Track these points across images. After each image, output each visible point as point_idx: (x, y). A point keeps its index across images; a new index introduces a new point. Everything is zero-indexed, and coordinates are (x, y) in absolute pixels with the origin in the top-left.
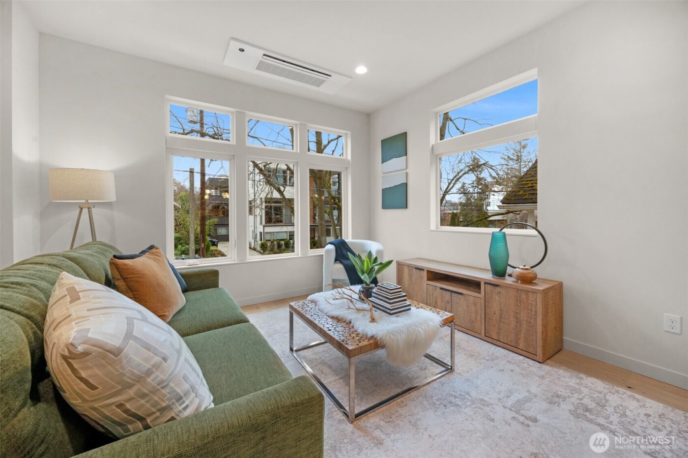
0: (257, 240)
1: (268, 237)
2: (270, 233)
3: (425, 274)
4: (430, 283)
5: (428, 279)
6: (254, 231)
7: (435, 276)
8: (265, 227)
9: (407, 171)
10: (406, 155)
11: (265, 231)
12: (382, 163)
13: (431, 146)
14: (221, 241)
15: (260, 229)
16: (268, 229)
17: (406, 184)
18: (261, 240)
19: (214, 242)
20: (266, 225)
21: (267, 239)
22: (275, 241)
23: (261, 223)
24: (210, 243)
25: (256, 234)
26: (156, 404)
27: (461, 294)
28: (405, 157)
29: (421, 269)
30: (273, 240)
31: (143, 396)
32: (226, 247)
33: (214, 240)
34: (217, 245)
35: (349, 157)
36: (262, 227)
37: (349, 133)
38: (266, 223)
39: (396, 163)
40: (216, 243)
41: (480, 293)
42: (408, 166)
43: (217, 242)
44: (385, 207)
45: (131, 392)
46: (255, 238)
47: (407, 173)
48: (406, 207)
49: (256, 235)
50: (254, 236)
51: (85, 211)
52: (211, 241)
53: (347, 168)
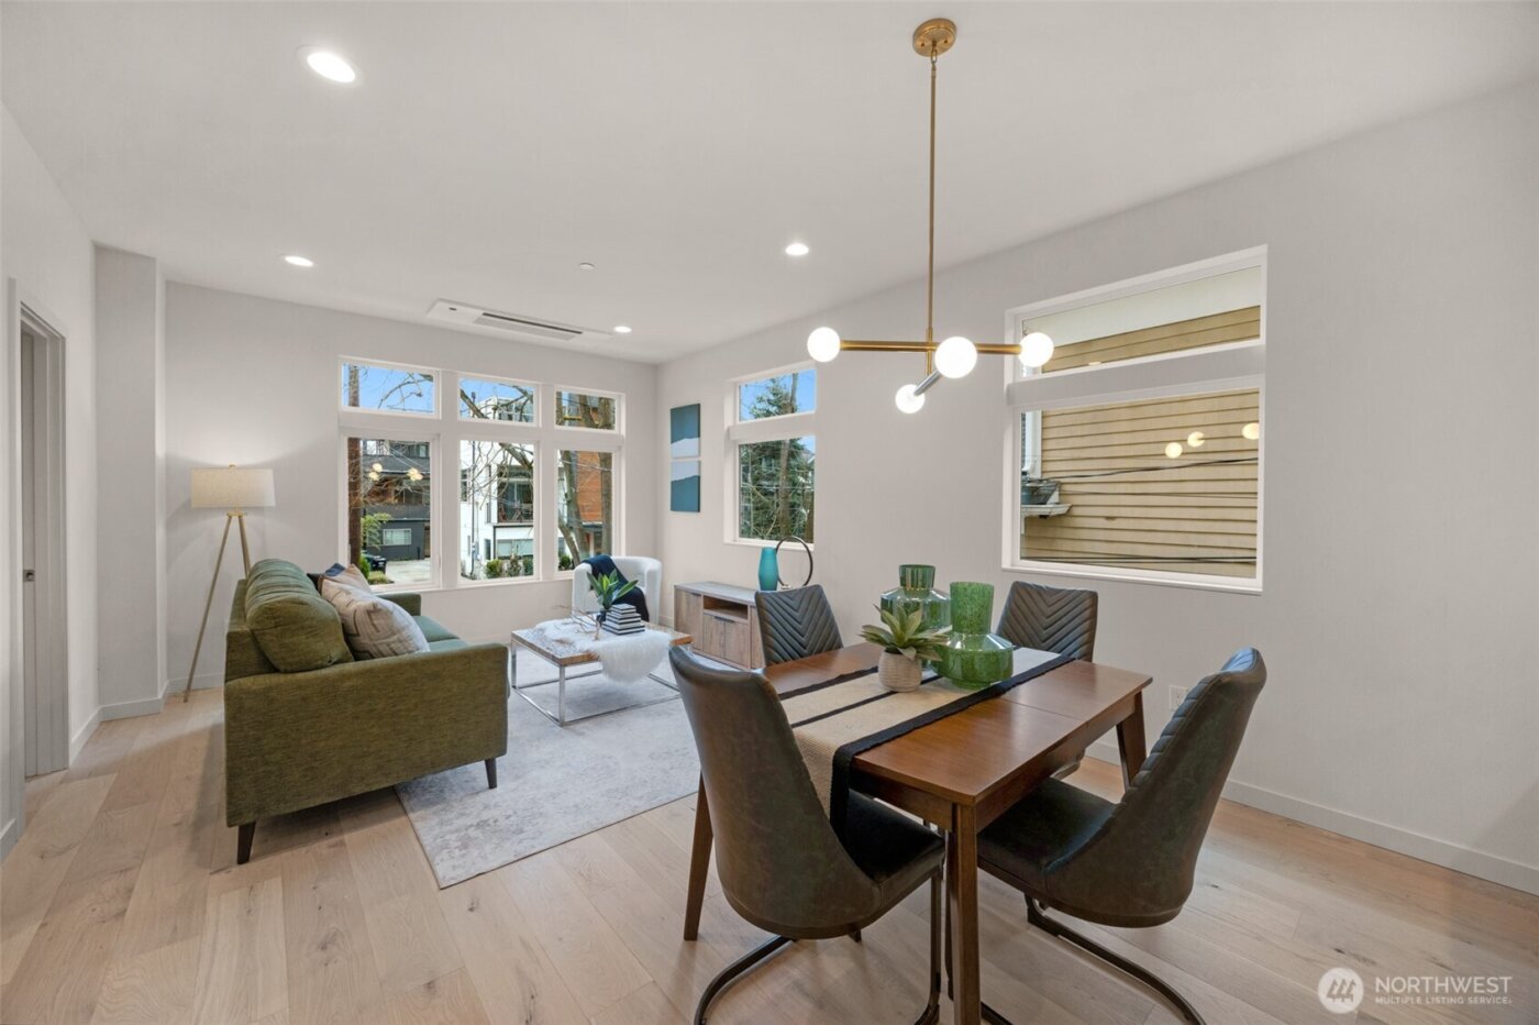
0: (479, 557)
1: (503, 551)
2: (510, 541)
3: (701, 600)
4: (707, 611)
5: (706, 607)
6: (471, 538)
7: (714, 603)
8: (497, 530)
9: (700, 459)
10: (699, 436)
11: (499, 537)
12: (672, 442)
13: (726, 428)
14: (392, 560)
15: (486, 532)
16: (503, 534)
17: (699, 478)
18: (489, 558)
19: (376, 563)
20: (500, 524)
21: (503, 555)
22: (520, 558)
23: (489, 521)
24: (369, 564)
25: (478, 544)
26: (405, 648)
27: (733, 622)
28: (696, 440)
29: (698, 595)
30: (516, 556)
31: (400, 641)
32: (406, 572)
33: (377, 558)
34: (383, 570)
35: (623, 432)
36: (492, 529)
37: (624, 395)
38: (499, 521)
39: (687, 445)
40: (381, 564)
41: (746, 618)
42: (702, 451)
43: (385, 562)
44: (675, 507)
45: (395, 637)
46: (474, 553)
47: (700, 463)
48: (699, 510)
49: (477, 546)
50: (472, 549)
51: (235, 519)
52: (369, 559)
53: (620, 448)
